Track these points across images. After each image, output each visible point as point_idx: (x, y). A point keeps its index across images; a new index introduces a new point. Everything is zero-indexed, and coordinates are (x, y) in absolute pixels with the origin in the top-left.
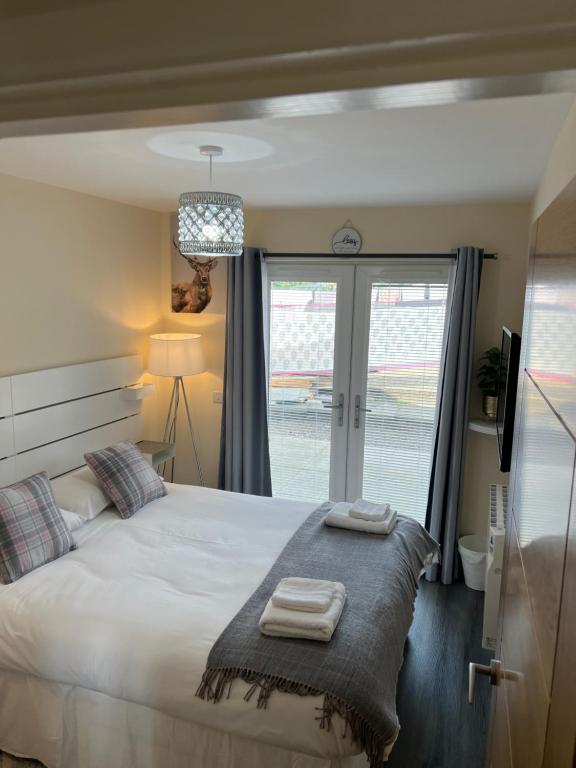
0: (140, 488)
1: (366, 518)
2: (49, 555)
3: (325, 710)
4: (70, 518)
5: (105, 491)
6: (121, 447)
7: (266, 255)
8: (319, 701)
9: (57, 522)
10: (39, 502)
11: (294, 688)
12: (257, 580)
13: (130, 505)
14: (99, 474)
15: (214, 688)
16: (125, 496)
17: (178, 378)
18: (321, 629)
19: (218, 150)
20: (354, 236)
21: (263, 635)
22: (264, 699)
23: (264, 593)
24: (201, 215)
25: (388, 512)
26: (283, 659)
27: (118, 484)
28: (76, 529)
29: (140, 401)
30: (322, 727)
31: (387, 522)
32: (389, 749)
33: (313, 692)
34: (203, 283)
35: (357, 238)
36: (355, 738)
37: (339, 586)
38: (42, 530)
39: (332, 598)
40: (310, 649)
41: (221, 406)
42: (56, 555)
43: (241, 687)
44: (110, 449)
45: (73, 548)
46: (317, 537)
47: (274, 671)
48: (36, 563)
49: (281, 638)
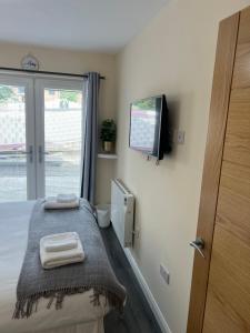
3: (95, 295)
12: (24, 243)
18: (79, 256)
21: (45, 269)
22: (59, 303)
23: (33, 248)
26: (65, 278)
30: (95, 305)
35: (36, 63)
49: (56, 268)
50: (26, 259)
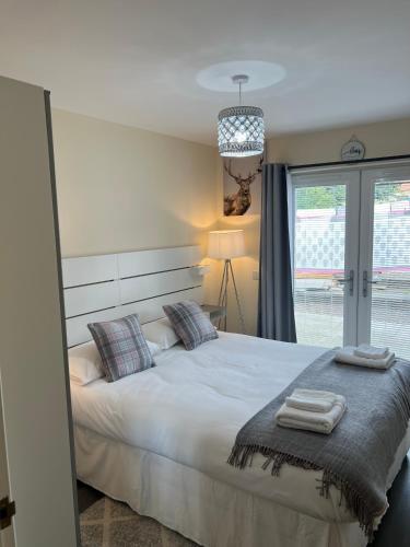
0: (200, 330)
1: (368, 357)
2: (137, 366)
3: (324, 482)
4: (152, 346)
5: (176, 331)
6: (187, 302)
7: (291, 168)
8: (319, 475)
9: (143, 346)
10: (132, 332)
11: (299, 463)
13: (192, 341)
14: (172, 320)
15: (240, 458)
16: (189, 335)
17: (228, 261)
18: (323, 423)
19: (245, 77)
20: (358, 147)
21: (278, 426)
22: (277, 469)
24: (233, 124)
25: (386, 353)
26: (292, 442)
27: (184, 326)
28: (156, 354)
29: (202, 276)
30: (322, 494)
31: (386, 360)
32: (378, 520)
33: (315, 467)
34: (245, 193)
35: (360, 147)
36: (349, 507)
37: (340, 397)
38: (133, 350)
39: (333, 405)
40: (314, 438)
41: (258, 281)
42: (142, 368)
43: (259, 459)
44: (180, 304)
45: (153, 365)
46: (327, 368)
47: (285, 451)
48: (129, 371)
49: (291, 429)
50: (266, 408)
